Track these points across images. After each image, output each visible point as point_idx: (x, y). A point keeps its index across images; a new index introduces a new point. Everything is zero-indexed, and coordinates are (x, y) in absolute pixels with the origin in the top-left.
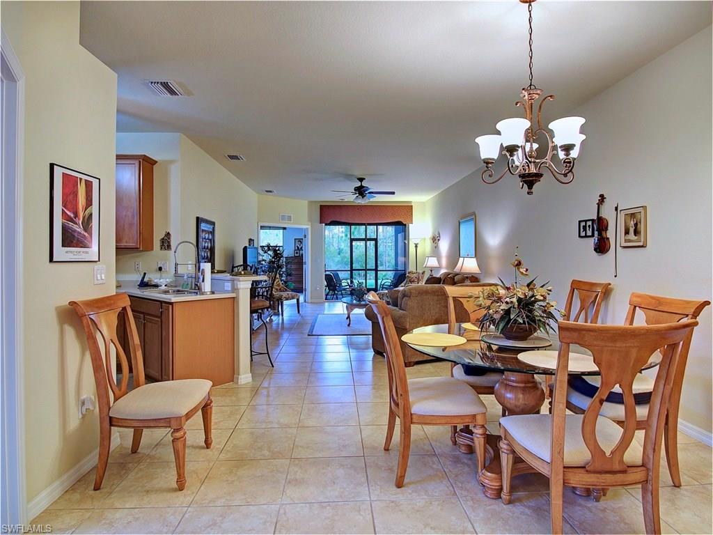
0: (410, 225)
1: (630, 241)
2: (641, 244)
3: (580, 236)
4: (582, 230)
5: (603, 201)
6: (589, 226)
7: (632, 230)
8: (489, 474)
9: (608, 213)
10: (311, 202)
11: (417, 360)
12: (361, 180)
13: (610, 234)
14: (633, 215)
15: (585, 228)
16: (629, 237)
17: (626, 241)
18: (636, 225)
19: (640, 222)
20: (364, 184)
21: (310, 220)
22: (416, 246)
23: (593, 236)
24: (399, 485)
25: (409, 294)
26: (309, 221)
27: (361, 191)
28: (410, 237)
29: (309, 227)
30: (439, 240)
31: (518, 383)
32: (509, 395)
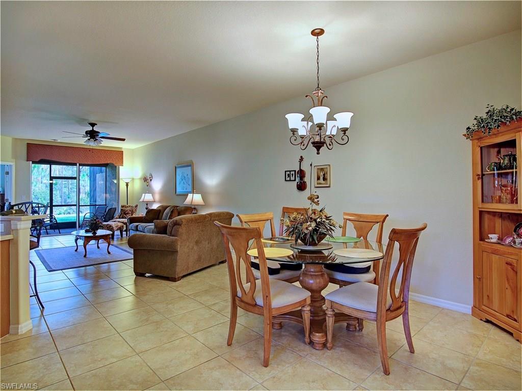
0: (121, 167)
1: (320, 184)
2: (328, 186)
3: (286, 180)
4: (287, 176)
5: (302, 160)
6: (292, 174)
7: (321, 178)
8: (318, 334)
9: (305, 167)
10: (16, 139)
11: (182, 275)
12: (93, 125)
13: (307, 179)
14: (322, 169)
15: (289, 176)
16: (319, 182)
17: (318, 184)
18: (324, 175)
19: (327, 173)
20: (96, 129)
21: (15, 156)
22: (127, 185)
23: (295, 180)
24: (266, 364)
25: (181, 223)
26: (12, 158)
27: (93, 135)
28: (121, 177)
29: (13, 164)
30: (151, 180)
31: (317, 272)
32: (311, 281)
